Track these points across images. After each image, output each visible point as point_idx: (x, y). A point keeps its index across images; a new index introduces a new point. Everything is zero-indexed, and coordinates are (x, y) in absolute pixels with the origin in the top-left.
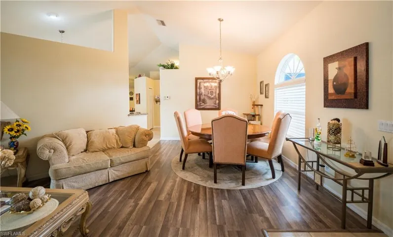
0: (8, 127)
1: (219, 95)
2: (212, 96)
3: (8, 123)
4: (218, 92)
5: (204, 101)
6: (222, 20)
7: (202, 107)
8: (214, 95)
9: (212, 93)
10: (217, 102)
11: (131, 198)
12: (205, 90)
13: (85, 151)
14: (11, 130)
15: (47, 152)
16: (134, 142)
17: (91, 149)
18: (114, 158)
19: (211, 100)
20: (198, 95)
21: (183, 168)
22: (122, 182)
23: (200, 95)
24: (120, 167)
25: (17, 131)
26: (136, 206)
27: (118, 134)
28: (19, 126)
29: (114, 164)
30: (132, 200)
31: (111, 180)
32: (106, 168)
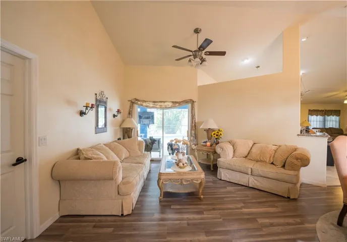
0: (213, 133)
3: (213, 130)
11: (244, 203)
13: (246, 157)
15: (219, 149)
16: (285, 164)
17: (248, 157)
18: (254, 168)
22: (257, 192)
24: (259, 179)
25: (217, 135)
26: (238, 209)
27: (276, 151)
28: (218, 132)
29: (254, 173)
30: (243, 205)
31: (250, 186)
32: (248, 174)
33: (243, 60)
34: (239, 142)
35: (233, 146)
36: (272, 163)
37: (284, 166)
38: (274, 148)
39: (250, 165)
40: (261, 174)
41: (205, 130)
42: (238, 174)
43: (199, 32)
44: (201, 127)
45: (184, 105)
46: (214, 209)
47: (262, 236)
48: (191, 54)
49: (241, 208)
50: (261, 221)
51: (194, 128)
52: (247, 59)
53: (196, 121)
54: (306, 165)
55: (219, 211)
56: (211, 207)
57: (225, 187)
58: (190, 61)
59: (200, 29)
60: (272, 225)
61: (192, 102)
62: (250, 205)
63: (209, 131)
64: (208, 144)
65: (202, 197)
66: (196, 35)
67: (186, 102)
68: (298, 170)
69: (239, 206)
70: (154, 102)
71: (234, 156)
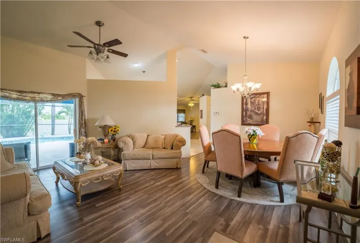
0: (111, 129)
1: (268, 110)
2: (260, 112)
4: (265, 107)
5: (250, 117)
6: (248, 38)
7: (247, 123)
8: (262, 110)
9: (259, 109)
10: (265, 118)
11: (154, 180)
12: (251, 106)
13: (144, 147)
14: (112, 130)
15: (121, 143)
16: (172, 146)
17: (147, 146)
18: (154, 153)
19: (257, 116)
20: (244, 110)
21: (203, 172)
22: (158, 171)
23: (247, 110)
24: (158, 161)
25: (114, 131)
26: (152, 185)
27: (165, 139)
28: (115, 128)
29: (155, 158)
30: (154, 181)
31: (152, 168)
32: (150, 159)
33: (134, 64)
34: (137, 135)
35: (132, 139)
36: (164, 148)
37: (172, 148)
38: (163, 137)
39: (150, 152)
40: (160, 156)
41: (100, 127)
42: (142, 161)
43: (101, 26)
44: (96, 124)
45: (69, 99)
46: (136, 192)
47: (175, 193)
48: (92, 45)
49: (154, 184)
50: (170, 186)
51: (84, 126)
52: (138, 63)
53: (86, 118)
54: (184, 145)
55: (141, 191)
56: (132, 192)
57: (134, 175)
58: (91, 53)
59: (103, 24)
60: (177, 185)
61: (81, 97)
62: (158, 180)
63: (105, 128)
64: (106, 140)
65: (121, 187)
66: (98, 27)
67: (73, 96)
68: (180, 149)
69: (152, 183)
70: (19, 92)
71: (134, 147)
